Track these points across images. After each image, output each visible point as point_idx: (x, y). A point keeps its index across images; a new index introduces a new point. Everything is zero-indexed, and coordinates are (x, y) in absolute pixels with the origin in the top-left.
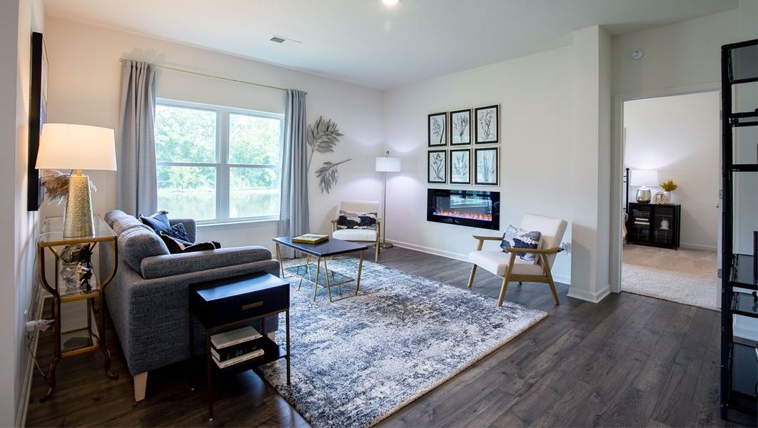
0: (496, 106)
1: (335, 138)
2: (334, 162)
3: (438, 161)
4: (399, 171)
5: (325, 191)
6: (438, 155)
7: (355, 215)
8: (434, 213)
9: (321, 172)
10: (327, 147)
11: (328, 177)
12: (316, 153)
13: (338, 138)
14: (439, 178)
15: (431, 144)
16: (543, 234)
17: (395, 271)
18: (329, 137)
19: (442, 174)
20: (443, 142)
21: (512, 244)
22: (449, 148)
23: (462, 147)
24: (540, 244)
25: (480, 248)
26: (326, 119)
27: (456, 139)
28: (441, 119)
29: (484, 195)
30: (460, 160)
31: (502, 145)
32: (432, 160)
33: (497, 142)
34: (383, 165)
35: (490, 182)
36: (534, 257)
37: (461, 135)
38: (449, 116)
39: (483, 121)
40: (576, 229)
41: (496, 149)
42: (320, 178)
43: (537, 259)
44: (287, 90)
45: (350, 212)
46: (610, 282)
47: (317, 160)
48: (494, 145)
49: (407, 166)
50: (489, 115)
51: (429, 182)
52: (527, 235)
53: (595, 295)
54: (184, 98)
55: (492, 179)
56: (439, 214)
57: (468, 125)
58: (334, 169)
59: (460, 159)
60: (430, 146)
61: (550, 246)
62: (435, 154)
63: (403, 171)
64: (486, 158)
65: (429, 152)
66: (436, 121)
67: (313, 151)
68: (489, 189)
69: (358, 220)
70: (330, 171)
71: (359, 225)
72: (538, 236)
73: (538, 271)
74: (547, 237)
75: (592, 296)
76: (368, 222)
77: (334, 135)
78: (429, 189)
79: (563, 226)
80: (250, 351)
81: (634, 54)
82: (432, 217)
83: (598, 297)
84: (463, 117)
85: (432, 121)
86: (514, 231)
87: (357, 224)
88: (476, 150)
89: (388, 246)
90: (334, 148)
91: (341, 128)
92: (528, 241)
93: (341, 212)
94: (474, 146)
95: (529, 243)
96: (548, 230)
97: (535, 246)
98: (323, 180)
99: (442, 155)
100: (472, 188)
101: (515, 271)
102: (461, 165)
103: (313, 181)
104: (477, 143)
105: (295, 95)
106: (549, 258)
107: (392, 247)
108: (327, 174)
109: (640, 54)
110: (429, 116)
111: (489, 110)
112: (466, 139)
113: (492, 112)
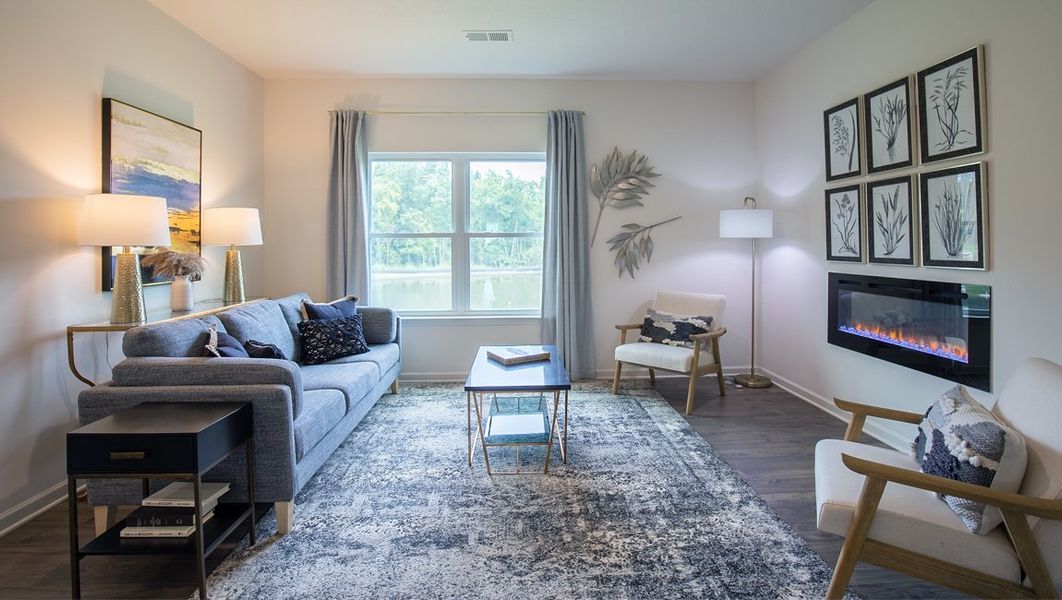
0: (972, 54)
1: (644, 182)
2: (644, 224)
3: (846, 211)
4: (771, 236)
5: (626, 273)
6: (846, 197)
7: (668, 319)
8: (843, 329)
9: (619, 242)
10: (631, 199)
11: (632, 250)
12: (609, 211)
13: (650, 181)
14: (849, 248)
15: (834, 173)
18: (631, 181)
19: (854, 241)
20: (855, 168)
22: (866, 178)
23: (893, 173)
26: (625, 151)
27: (881, 158)
28: (849, 116)
30: (891, 206)
31: (992, 156)
32: (834, 210)
33: (978, 148)
35: (962, 258)
36: (978, 509)
37: (891, 144)
38: (863, 104)
39: (940, 101)
41: (975, 168)
42: (615, 252)
44: (547, 113)
45: (662, 313)
47: (608, 221)
48: (973, 158)
50: (954, 82)
51: (830, 257)
54: (408, 148)
55: (968, 251)
56: (851, 331)
57: (905, 118)
58: (646, 238)
59: (892, 203)
60: (830, 178)
62: (841, 195)
65: (828, 193)
66: (839, 122)
67: (602, 208)
69: (671, 328)
70: (637, 240)
71: (673, 338)
77: (643, 178)
78: (830, 273)
80: (172, 523)
82: (837, 337)
84: (892, 100)
85: (832, 124)
86: (948, 407)
87: (669, 335)
88: (925, 177)
89: (758, 384)
90: (644, 199)
91: (655, 163)
94: (921, 169)
95: (961, 458)
98: (623, 254)
99: (853, 195)
100: (919, 273)
102: (891, 219)
103: (602, 257)
104: (926, 158)
105: (559, 119)
107: (771, 385)
108: (632, 243)
110: (827, 114)
111: (953, 69)
112: (901, 153)
113: (962, 72)
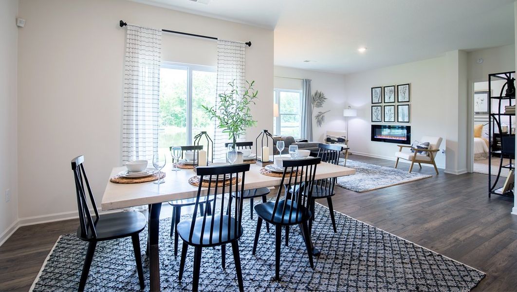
0: (409, 84)
2: (323, 112)
3: (377, 112)
4: (356, 116)
5: (319, 126)
6: (377, 108)
7: (334, 137)
8: (375, 137)
9: (318, 116)
10: (320, 105)
11: (320, 120)
12: (315, 108)
13: (324, 100)
14: (378, 119)
16: (430, 143)
17: (358, 162)
18: (321, 100)
19: (379, 117)
20: (380, 101)
21: (416, 148)
22: (383, 104)
23: (390, 104)
24: (429, 148)
25: (400, 151)
26: (319, 91)
27: (387, 100)
28: (379, 90)
29: (402, 128)
30: (389, 111)
31: (412, 103)
32: (374, 111)
33: (409, 101)
34: (347, 113)
35: (406, 121)
36: (426, 153)
37: (390, 98)
38: (383, 89)
39: (402, 92)
40: (448, 142)
41: (409, 105)
43: (428, 154)
44: (303, 80)
45: (332, 136)
46: (467, 167)
47: (316, 111)
48: (407, 103)
49: (360, 113)
50: (404, 89)
51: (372, 121)
52: (423, 144)
53: (457, 171)
55: (406, 120)
56: (378, 137)
57: (393, 93)
58: (323, 116)
60: (372, 103)
61: (434, 149)
63: (358, 116)
64: (403, 110)
65: (372, 106)
66: (375, 91)
68: (405, 125)
69: (337, 140)
70: (321, 116)
71: (337, 142)
72: (428, 144)
73: (428, 159)
74: (433, 145)
75: (455, 172)
76: (341, 140)
78: (372, 125)
79: (440, 140)
81: (478, 61)
82: (373, 139)
83: (458, 172)
84: (390, 89)
85: (373, 90)
86: (417, 143)
87: (336, 142)
88: (398, 106)
89: (350, 154)
90: (322, 105)
91: (326, 96)
92: (423, 146)
93: (327, 136)
94: (397, 104)
96: (433, 142)
97: (427, 148)
98: (318, 121)
99: (380, 108)
100: (396, 124)
101: (417, 159)
102: (389, 113)
103: (314, 121)
104: (398, 102)
106: (434, 154)
107: (352, 154)
108: (320, 118)
109: (481, 61)
110: (372, 88)
111: (405, 86)
112: (392, 100)
113: (406, 87)
